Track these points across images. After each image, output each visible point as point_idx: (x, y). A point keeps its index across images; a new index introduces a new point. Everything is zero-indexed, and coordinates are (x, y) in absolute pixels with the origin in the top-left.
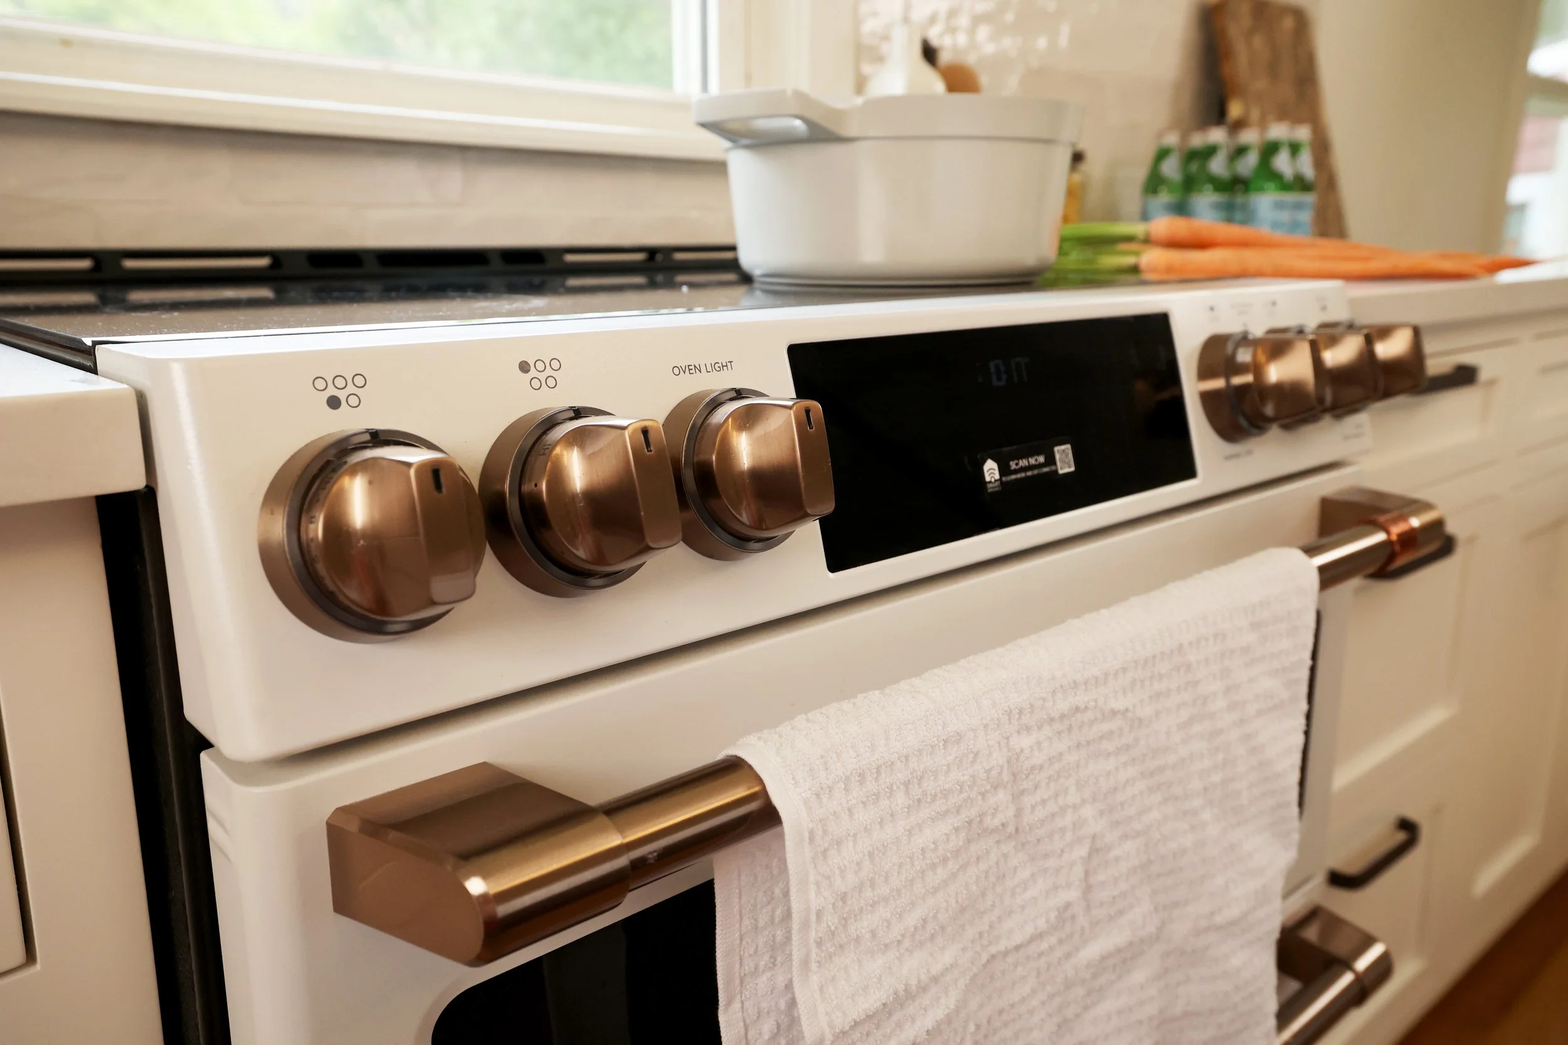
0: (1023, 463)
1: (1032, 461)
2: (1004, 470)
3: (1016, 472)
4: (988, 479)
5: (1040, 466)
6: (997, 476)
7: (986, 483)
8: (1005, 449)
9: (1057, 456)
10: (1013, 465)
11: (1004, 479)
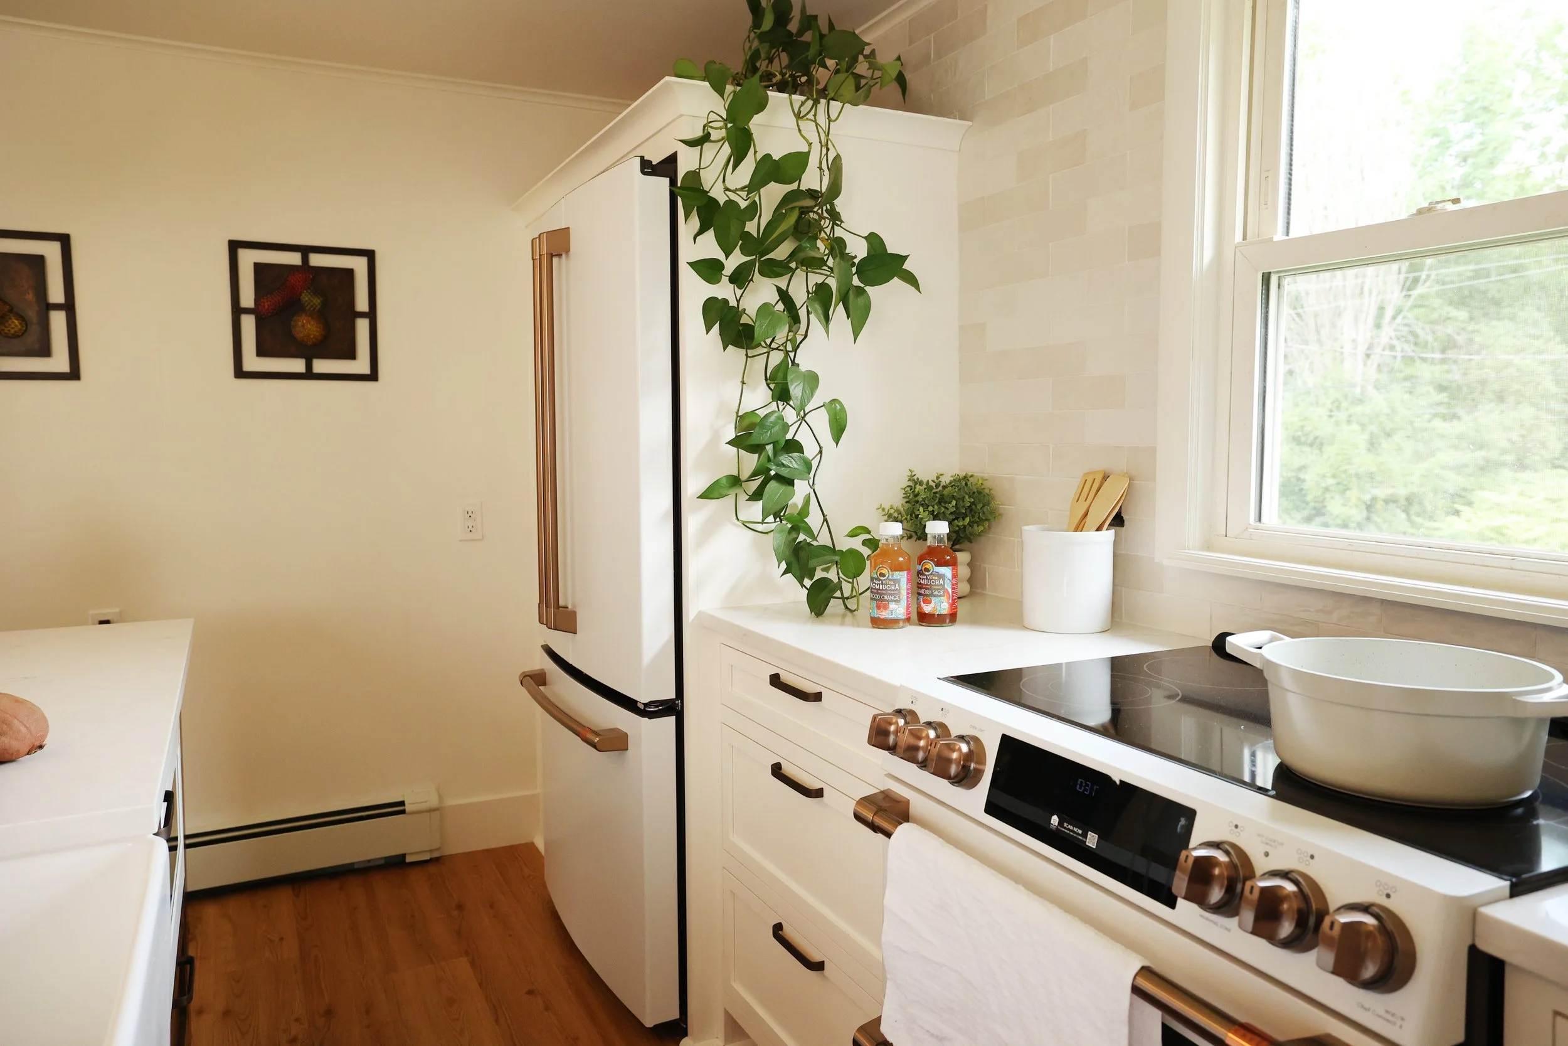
0: (1071, 827)
1: (1075, 829)
2: (1060, 823)
3: (1065, 828)
4: (1052, 822)
5: (1078, 834)
6: (1056, 824)
7: (1050, 823)
8: (1064, 816)
9: (1089, 836)
10: (1065, 825)
11: (1059, 827)
